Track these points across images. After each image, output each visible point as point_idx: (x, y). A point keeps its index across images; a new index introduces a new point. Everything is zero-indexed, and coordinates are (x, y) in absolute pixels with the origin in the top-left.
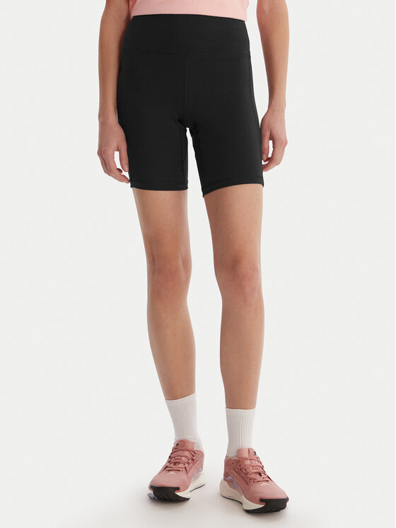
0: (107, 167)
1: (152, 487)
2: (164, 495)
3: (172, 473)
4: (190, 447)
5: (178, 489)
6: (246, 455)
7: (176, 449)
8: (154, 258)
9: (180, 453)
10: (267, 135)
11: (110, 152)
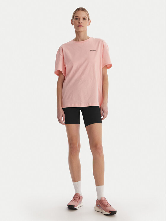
0: (60, 121)
1: (68, 205)
2: (71, 208)
3: (74, 202)
4: (79, 195)
5: (75, 206)
6: (103, 199)
7: (75, 196)
8: (70, 144)
9: (76, 197)
10: (102, 110)
11: (61, 117)
